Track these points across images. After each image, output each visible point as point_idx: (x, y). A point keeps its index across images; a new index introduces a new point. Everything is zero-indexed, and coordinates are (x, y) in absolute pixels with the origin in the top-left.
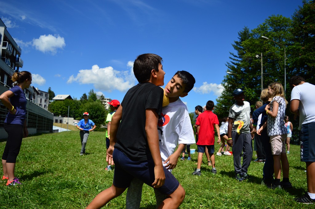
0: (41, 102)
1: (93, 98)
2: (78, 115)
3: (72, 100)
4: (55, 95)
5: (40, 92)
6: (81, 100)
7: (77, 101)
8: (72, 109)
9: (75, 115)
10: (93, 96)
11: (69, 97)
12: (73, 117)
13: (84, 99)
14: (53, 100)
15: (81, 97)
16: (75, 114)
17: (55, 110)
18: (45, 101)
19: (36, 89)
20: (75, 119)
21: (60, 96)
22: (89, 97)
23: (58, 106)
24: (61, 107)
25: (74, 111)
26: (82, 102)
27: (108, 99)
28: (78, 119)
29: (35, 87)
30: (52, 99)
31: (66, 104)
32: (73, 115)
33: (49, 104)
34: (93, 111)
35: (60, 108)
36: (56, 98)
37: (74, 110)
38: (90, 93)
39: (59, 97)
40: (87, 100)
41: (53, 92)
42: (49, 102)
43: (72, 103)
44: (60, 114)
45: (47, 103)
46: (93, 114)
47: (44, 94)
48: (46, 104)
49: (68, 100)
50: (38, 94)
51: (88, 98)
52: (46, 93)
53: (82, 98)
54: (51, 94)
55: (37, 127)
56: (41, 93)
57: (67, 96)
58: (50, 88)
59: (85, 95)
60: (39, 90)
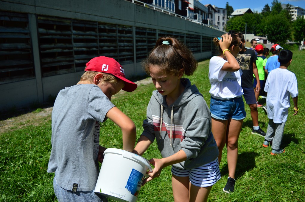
0: (219, 20)
1: (278, 8)
2: (259, 30)
3: (252, 13)
4: (234, 10)
5: (217, 10)
6: (263, 13)
7: (258, 14)
8: (252, 25)
9: (256, 31)
10: (277, 6)
11: (249, 11)
12: (253, 34)
13: (266, 11)
14: (232, 16)
15: (263, 9)
16: (256, 29)
17: (234, 26)
18: (223, 18)
19: (213, 6)
20: (255, 35)
21: (239, 11)
22: (273, 8)
23: (237, 22)
24: (240, 23)
25: (255, 27)
26: (263, 15)
27: (296, 8)
28: (259, 35)
29: (211, 5)
30: (230, 14)
31: (245, 19)
32: (253, 31)
33: (227, 21)
34: (274, 27)
35: (239, 24)
36: (234, 13)
37: (255, 25)
38: (273, 3)
39: (238, 12)
40: (270, 12)
41: (231, 7)
42: (228, 18)
43: (252, 18)
44: (239, 30)
45: (225, 20)
46: (275, 29)
47: (221, 11)
48: (224, 22)
49: (248, 14)
50: (215, 11)
51: (272, 9)
52: (224, 10)
53: (263, 11)
54: (229, 10)
55: (212, 50)
56: (218, 10)
57: (247, 9)
58: (228, 3)
59: (267, 7)
60: (216, 8)
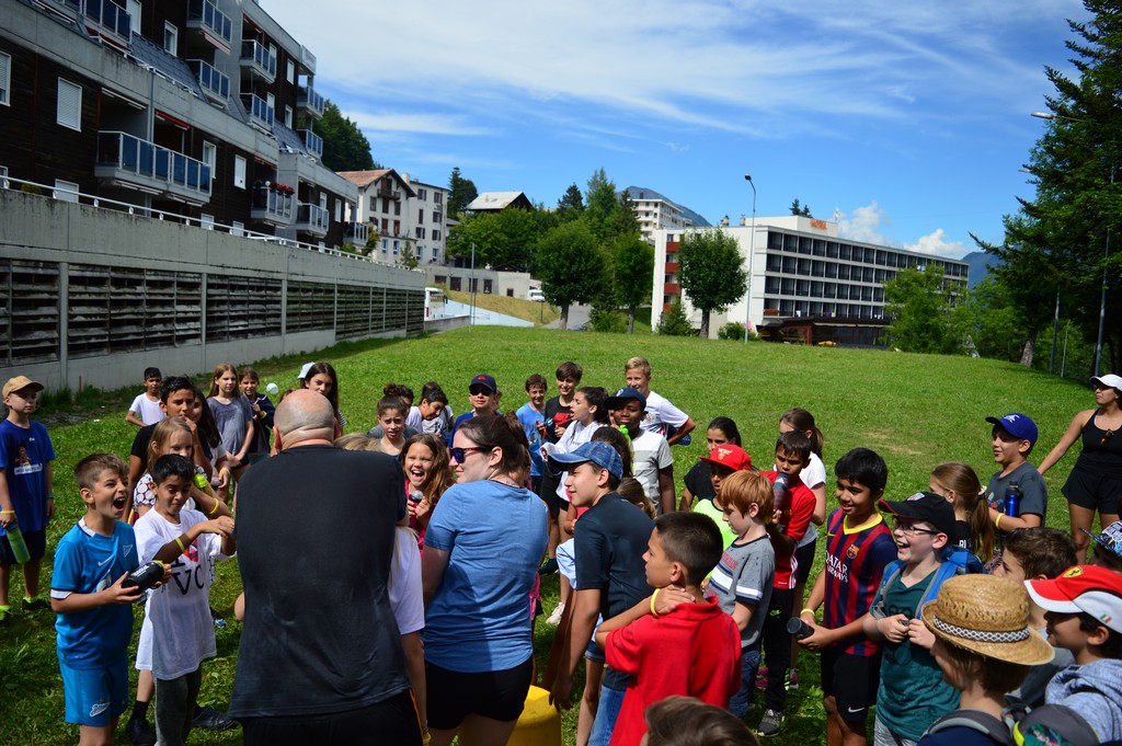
0: (421, 221)
1: (605, 199)
3: (530, 207)
4: (478, 192)
5: (415, 189)
6: (561, 211)
7: (544, 212)
10: (602, 193)
11: (522, 201)
12: (528, 271)
13: (570, 206)
14: (470, 210)
15: (562, 200)
18: (435, 215)
19: (404, 178)
20: (533, 276)
21: (493, 197)
22: (591, 198)
23: (480, 233)
24: (488, 236)
26: (563, 215)
27: (656, 205)
29: (398, 171)
30: (465, 206)
31: (505, 226)
33: (449, 225)
35: (485, 239)
36: (477, 204)
38: (593, 183)
39: (487, 200)
40: (583, 208)
41: (469, 183)
43: (525, 223)
44: (487, 259)
45: (442, 224)
47: (430, 194)
48: (438, 227)
49: (514, 210)
50: (410, 193)
51: (588, 201)
52: (440, 191)
53: (563, 203)
54: (463, 191)
56: (420, 191)
57: (514, 195)
58: (457, 169)
59: (574, 193)
60: (412, 182)
